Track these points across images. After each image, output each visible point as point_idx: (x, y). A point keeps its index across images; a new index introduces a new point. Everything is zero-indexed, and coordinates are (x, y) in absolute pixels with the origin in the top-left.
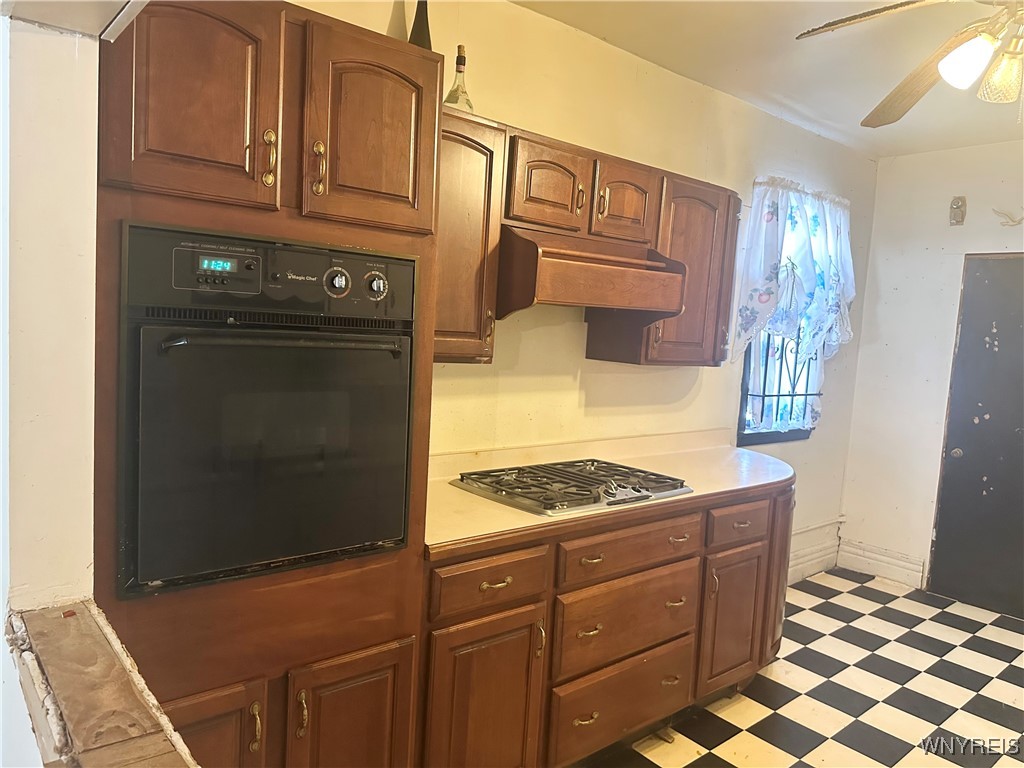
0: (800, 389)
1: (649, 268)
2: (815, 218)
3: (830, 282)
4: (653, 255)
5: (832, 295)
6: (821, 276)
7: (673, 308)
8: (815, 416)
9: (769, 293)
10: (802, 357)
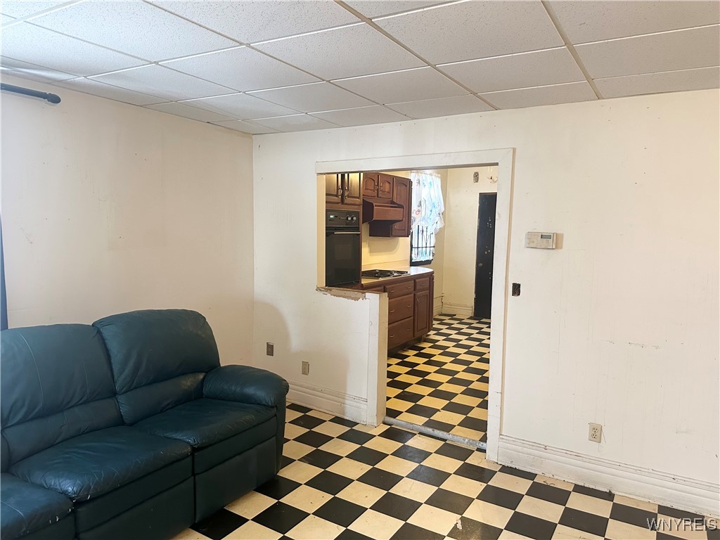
0: (428, 245)
1: (391, 207)
2: (430, 183)
3: (436, 206)
4: (392, 202)
5: (437, 210)
6: (434, 204)
7: (401, 219)
8: (433, 255)
9: (419, 211)
10: (429, 234)
